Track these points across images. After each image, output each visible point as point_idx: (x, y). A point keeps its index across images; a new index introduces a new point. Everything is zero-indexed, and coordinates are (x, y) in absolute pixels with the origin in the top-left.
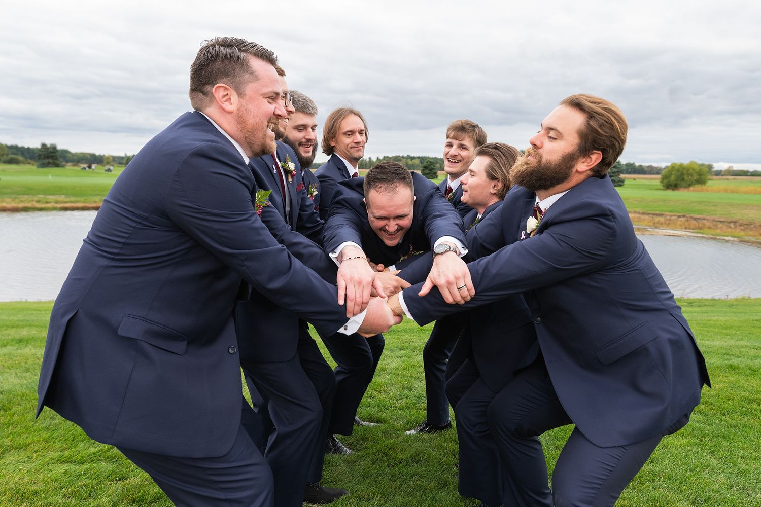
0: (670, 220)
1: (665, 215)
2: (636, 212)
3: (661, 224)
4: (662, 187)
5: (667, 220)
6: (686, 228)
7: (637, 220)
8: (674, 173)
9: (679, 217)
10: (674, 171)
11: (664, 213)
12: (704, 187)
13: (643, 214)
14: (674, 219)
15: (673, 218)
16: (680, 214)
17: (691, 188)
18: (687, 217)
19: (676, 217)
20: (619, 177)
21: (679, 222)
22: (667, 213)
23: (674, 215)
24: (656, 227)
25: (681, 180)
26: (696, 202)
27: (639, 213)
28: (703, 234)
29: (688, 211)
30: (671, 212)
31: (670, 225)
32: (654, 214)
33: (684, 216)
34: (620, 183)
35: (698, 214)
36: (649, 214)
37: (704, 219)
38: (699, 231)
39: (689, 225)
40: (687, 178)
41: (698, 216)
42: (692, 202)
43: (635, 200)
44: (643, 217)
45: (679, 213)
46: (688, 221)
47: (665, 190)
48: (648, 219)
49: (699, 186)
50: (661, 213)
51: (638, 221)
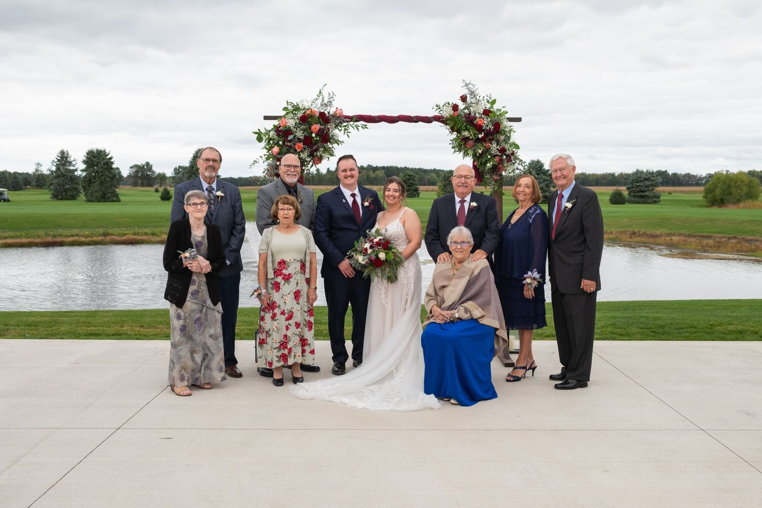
0: (719, 242)
1: (714, 236)
2: (681, 234)
3: (711, 247)
4: (705, 203)
5: (717, 242)
6: (738, 251)
7: (684, 243)
8: (719, 185)
9: (729, 238)
10: (719, 183)
11: (713, 235)
12: (757, 203)
13: (689, 236)
14: (724, 242)
15: (723, 239)
16: (730, 236)
17: (741, 205)
18: (739, 238)
19: (726, 239)
20: (654, 191)
21: (730, 245)
22: (715, 235)
23: (724, 237)
24: (705, 251)
25: (728, 195)
26: (748, 221)
27: (684, 235)
28: (756, 256)
29: (740, 232)
30: (720, 233)
31: (720, 249)
32: (701, 236)
33: (735, 238)
34: (655, 199)
35: (750, 236)
36: (695, 236)
37: (758, 241)
38: (753, 254)
39: (741, 247)
40: (735, 192)
41: (750, 238)
42: (743, 222)
43: (678, 221)
44: (689, 240)
45: (729, 234)
46: (739, 242)
47: (710, 207)
48: (695, 242)
49: (751, 201)
50: (710, 235)
51: (684, 245)
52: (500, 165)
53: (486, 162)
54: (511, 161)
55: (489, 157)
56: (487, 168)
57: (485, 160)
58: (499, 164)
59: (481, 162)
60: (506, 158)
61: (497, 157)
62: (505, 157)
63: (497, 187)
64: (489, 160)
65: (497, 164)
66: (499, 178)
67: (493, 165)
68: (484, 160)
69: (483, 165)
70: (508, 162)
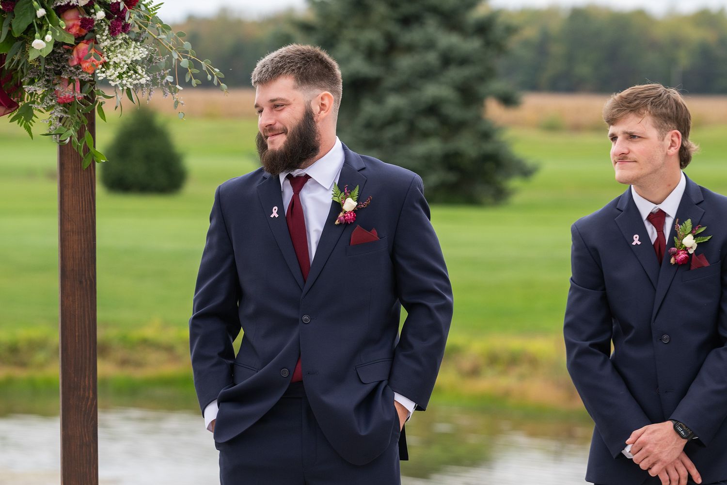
52: (82, 46)
53: (29, 33)
54: (126, 28)
55: (41, 12)
56: (32, 56)
57: (24, 26)
58: (79, 39)
59: (10, 33)
60: (108, 16)
61: (71, 14)
62: (101, 14)
63: (72, 132)
64: (41, 26)
65: (71, 40)
66: (79, 95)
67: (57, 44)
68: (19, 26)
69: (20, 43)
70: (113, 33)
